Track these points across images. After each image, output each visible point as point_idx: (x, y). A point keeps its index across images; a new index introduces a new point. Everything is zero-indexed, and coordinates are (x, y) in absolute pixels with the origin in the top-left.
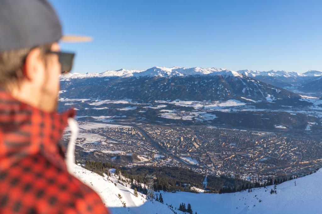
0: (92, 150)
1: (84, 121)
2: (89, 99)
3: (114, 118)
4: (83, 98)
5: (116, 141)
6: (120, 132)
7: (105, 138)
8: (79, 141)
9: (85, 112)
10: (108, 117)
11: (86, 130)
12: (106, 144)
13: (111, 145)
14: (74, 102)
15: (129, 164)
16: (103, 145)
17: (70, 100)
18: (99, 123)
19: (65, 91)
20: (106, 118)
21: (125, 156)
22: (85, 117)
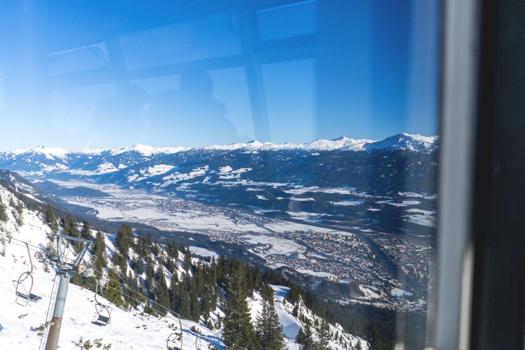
0: (279, 265)
1: (274, 218)
2: (285, 184)
3: (323, 217)
4: (276, 182)
5: (323, 255)
6: (332, 241)
7: (305, 248)
8: (261, 248)
9: (276, 204)
10: (313, 214)
11: (274, 232)
12: (305, 258)
13: (314, 261)
14: (261, 187)
15: (343, 298)
16: (300, 260)
17: (255, 184)
18: (298, 223)
19: (250, 169)
20: (309, 216)
21: (335, 284)
22: (276, 211)
